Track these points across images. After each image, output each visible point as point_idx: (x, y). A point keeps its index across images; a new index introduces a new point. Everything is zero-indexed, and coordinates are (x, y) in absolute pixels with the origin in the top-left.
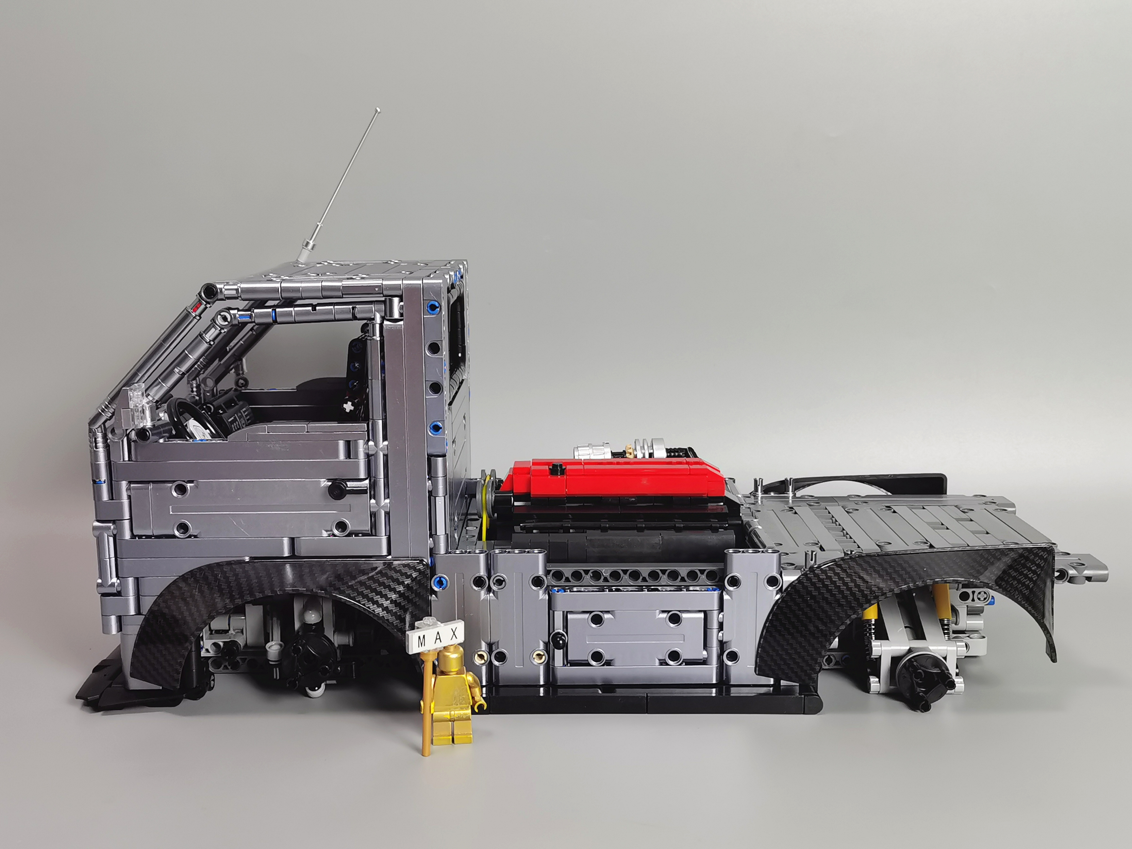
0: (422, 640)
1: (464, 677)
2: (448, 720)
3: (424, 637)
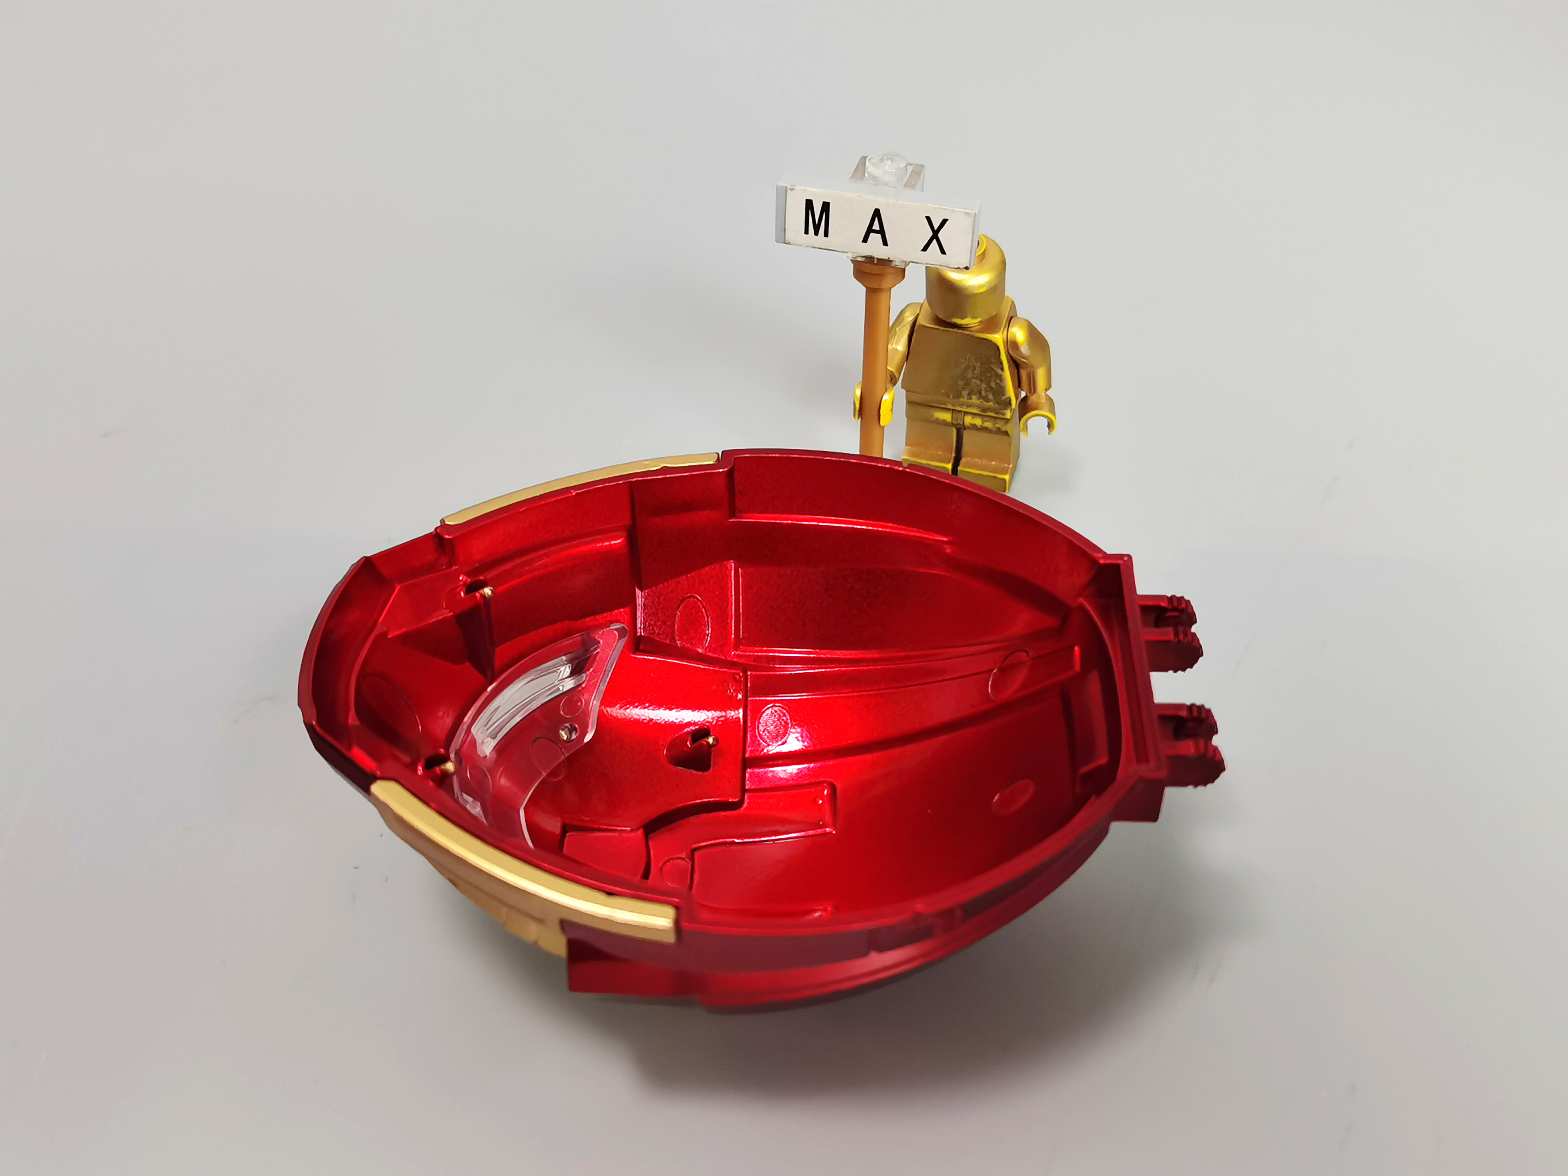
0: (818, 216)
1: (998, 338)
2: (944, 423)
3: (826, 207)
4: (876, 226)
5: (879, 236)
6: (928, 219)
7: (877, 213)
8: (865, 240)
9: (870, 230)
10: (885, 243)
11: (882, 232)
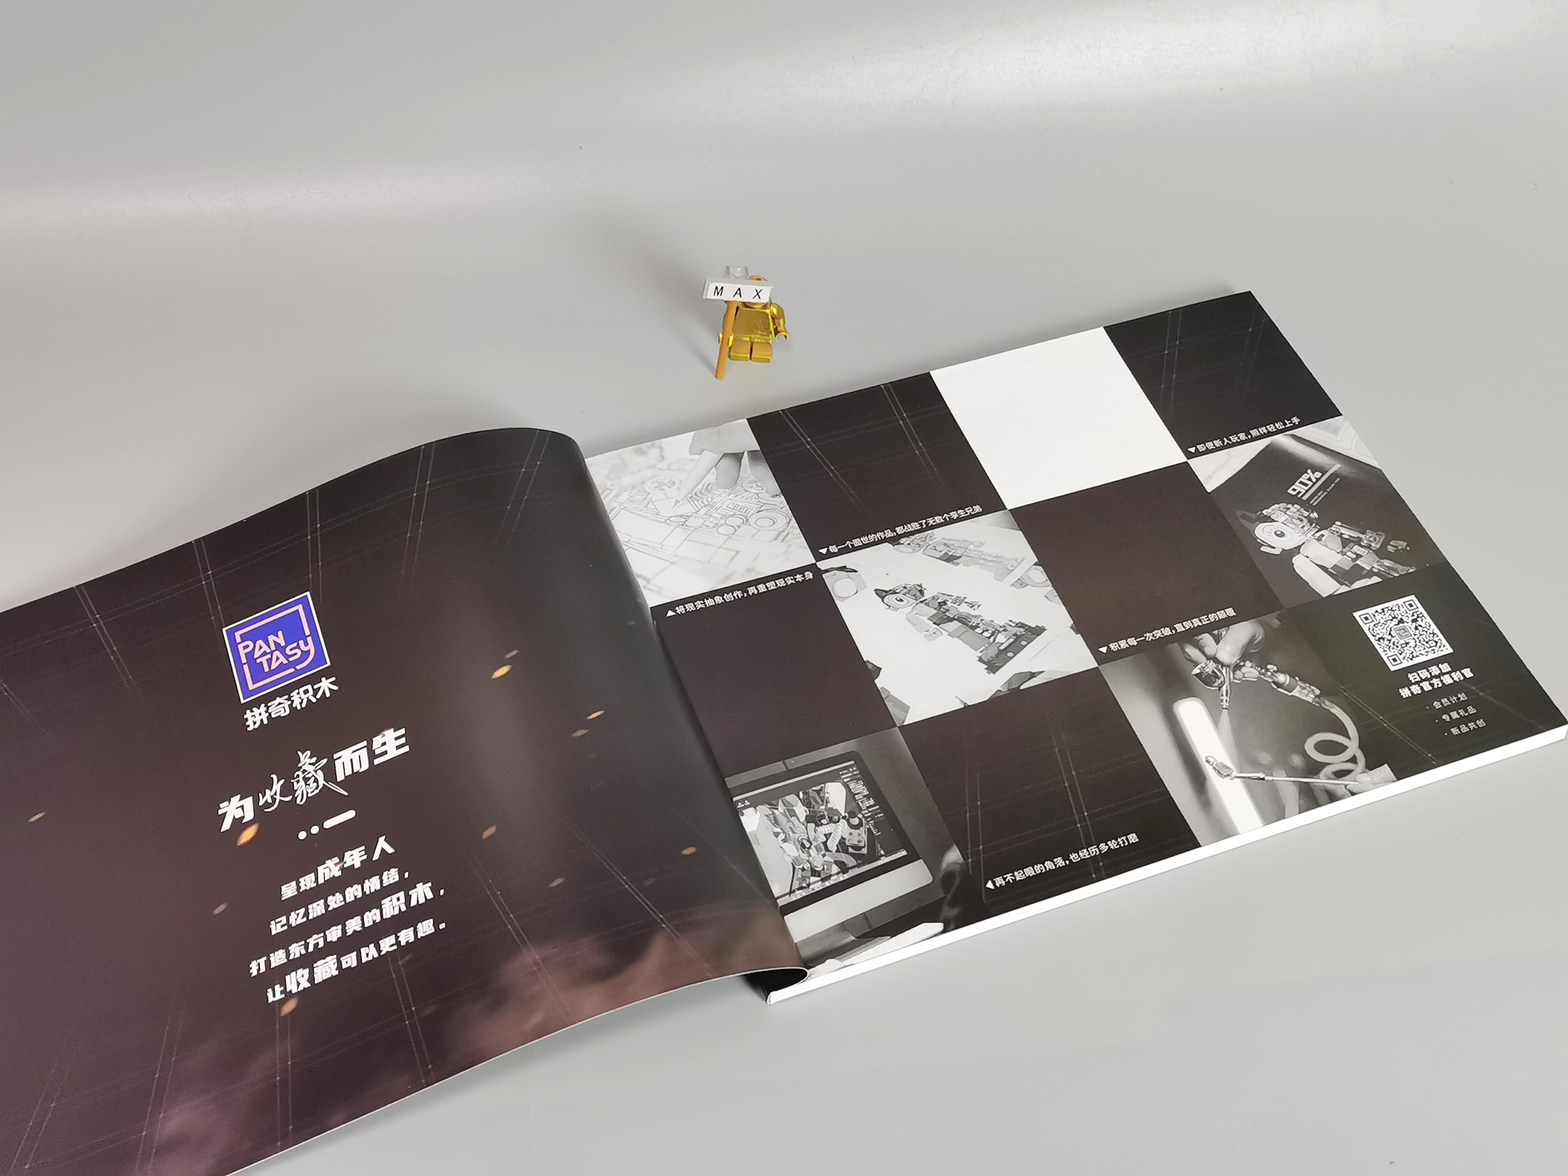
0: (719, 291)
1: (768, 311)
2: (747, 341)
3: (722, 288)
4: (738, 292)
5: (739, 295)
6: (756, 290)
7: (739, 289)
8: (734, 296)
9: (736, 293)
10: (741, 296)
11: (740, 294)
